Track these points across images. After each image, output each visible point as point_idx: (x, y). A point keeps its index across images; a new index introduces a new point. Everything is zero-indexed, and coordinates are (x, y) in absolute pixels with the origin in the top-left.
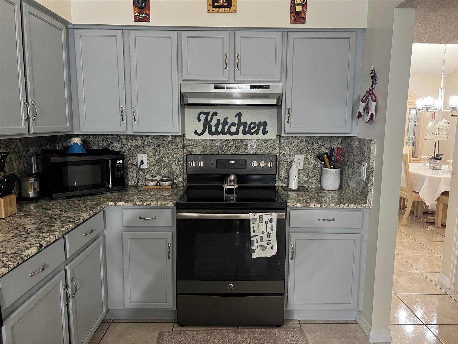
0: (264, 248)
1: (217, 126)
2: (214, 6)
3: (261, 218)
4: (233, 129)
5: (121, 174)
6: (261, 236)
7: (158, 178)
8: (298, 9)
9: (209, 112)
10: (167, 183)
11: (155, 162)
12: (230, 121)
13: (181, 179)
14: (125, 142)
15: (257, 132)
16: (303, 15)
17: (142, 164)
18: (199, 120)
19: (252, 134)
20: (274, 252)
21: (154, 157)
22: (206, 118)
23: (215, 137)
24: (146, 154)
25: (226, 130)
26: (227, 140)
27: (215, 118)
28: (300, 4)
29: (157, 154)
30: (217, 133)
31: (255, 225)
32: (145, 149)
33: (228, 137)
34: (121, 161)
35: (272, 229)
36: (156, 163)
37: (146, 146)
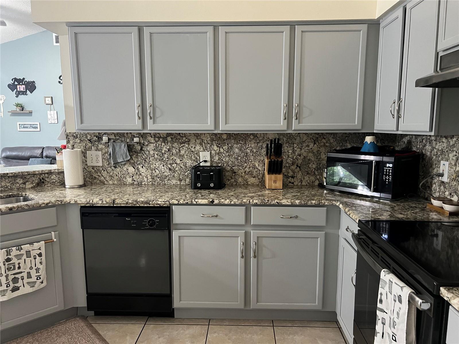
5: (389, 179)
14: (434, 144)
17: (443, 175)
21: (455, 168)
24: (448, 162)
29: (458, 164)
31: (384, 293)
32: (448, 155)
36: (456, 177)
37: (450, 152)
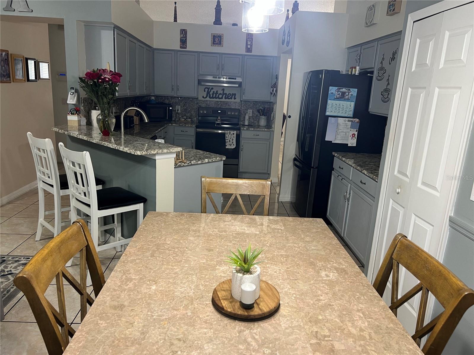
0: (230, 145)
1: (213, 94)
2: (214, 44)
3: (230, 132)
4: (220, 96)
6: (230, 140)
7: (185, 117)
8: (249, 46)
9: (209, 88)
10: (190, 120)
11: (184, 110)
12: (219, 92)
13: (195, 119)
14: (170, 100)
15: (231, 98)
16: (251, 49)
17: (178, 110)
18: (205, 91)
19: (229, 99)
20: (234, 147)
21: (184, 108)
22: (208, 91)
23: (212, 99)
24: (180, 106)
25: (217, 97)
26: (217, 101)
27: (212, 91)
28: (250, 45)
29: (185, 106)
30: (213, 98)
31: (228, 135)
32: (180, 104)
33: (218, 100)
34: (171, 108)
35: (234, 137)
37: (180, 102)
